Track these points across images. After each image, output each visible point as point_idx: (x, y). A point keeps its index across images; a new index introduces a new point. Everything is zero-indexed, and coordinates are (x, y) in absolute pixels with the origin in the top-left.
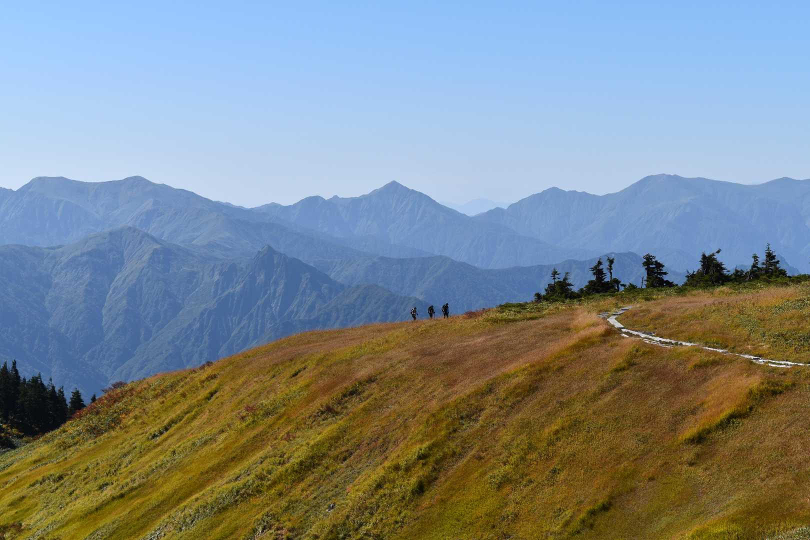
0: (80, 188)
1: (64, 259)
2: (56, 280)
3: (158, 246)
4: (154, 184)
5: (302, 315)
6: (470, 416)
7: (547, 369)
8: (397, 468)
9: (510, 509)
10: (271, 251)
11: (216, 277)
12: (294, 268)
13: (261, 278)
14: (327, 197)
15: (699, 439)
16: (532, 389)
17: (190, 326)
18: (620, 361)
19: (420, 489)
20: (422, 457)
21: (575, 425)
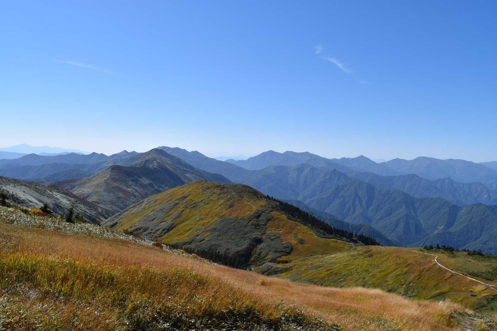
0: (295, 153)
1: (292, 169)
2: (291, 173)
3: (311, 167)
4: (310, 154)
5: (341, 184)
6: (423, 272)
7: (430, 268)
8: (416, 276)
9: (428, 283)
10: (335, 170)
11: (323, 174)
12: (340, 174)
13: (333, 175)
14: (347, 158)
15: (445, 280)
16: (429, 270)
17: (318, 184)
18: (438, 268)
19: (419, 279)
20: (418, 275)
21: (433, 275)
